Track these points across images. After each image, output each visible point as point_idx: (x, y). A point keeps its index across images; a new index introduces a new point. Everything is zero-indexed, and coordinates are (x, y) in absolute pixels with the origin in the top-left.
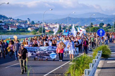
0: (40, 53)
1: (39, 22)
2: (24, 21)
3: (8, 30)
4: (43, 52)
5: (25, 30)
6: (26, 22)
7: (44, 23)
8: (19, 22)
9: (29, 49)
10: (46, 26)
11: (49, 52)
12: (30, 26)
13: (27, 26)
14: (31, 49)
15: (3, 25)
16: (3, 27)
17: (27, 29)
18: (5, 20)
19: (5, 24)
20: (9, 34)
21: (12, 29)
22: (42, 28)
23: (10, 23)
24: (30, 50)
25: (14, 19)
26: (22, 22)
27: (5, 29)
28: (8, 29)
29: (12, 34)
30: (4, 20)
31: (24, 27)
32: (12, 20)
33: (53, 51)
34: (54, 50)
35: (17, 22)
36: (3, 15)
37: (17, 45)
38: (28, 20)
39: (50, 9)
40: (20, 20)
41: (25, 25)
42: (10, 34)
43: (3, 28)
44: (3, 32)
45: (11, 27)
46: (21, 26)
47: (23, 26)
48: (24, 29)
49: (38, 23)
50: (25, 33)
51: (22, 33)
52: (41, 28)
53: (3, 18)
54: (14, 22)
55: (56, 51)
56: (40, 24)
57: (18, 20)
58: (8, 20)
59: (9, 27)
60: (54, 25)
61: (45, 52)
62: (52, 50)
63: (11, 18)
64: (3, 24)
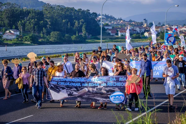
0: (89, 91)
1: (160, 23)
2: (138, 23)
3: (117, 36)
4: (95, 89)
5: (140, 36)
6: (142, 24)
7: (167, 26)
8: (132, 25)
9: (65, 82)
10: (169, 29)
11: (107, 89)
12: (147, 29)
13: (143, 30)
14: (70, 82)
15: (110, 30)
16: (110, 32)
17: (143, 33)
18: (112, 22)
19: (113, 27)
20: (118, 41)
21: (123, 34)
22: (164, 32)
23: (120, 26)
24: (68, 84)
25: (124, 21)
26: (136, 24)
27: (113, 34)
28: (117, 34)
29: (123, 41)
30: (110, 22)
31: (139, 31)
32: (122, 21)
33: (117, 89)
34: (119, 84)
35: (130, 24)
36: (109, 15)
37: (38, 74)
38: (144, 21)
39: (176, 6)
40: (134, 21)
41: (140, 28)
42: (120, 41)
43: (109, 34)
44: (110, 38)
45: (120, 32)
46: (135, 30)
47: (138, 29)
48: (139, 34)
49: (159, 25)
50: (140, 40)
51: (136, 40)
52: (162, 32)
53: (109, 19)
54: (125, 25)
55: (124, 87)
56: (162, 26)
57: (131, 21)
58: (116, 22)
59: (118, 31)
60: (182, 28)
61: (101, 89)
62: (117, 86)
63: (121, 20)
64: (110, 28)
